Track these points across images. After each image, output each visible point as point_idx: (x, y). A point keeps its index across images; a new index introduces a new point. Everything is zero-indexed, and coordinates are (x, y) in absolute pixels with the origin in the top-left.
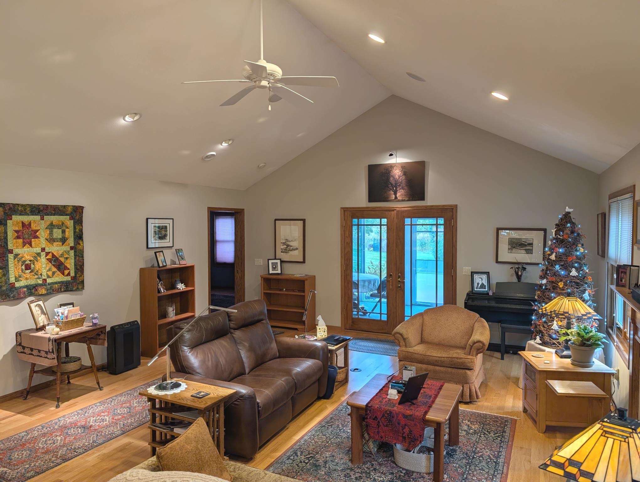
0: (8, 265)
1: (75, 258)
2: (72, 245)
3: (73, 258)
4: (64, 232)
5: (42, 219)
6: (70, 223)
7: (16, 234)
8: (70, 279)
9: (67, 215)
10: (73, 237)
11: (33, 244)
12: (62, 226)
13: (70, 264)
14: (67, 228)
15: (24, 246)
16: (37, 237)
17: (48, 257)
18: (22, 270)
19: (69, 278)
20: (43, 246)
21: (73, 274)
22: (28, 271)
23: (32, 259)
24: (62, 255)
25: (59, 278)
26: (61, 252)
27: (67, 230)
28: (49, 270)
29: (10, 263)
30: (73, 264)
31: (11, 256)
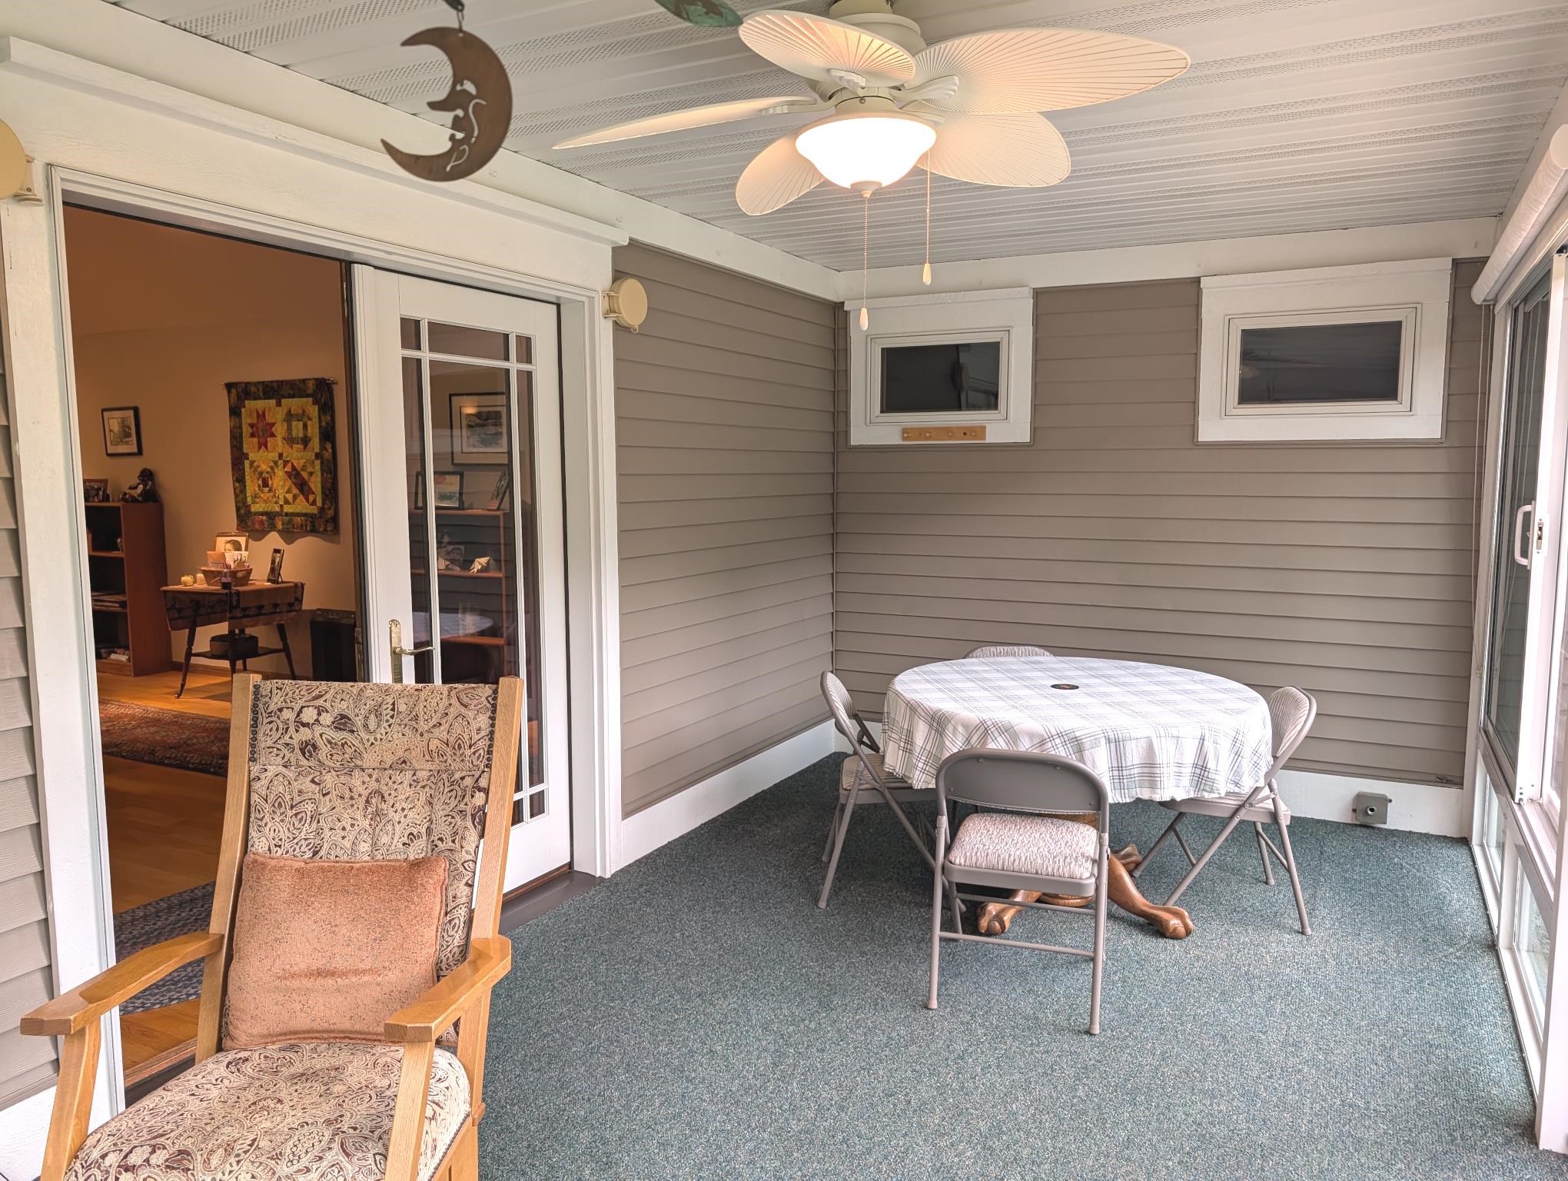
0: (244, 477)
1: (322, 475)
2: (317, 450)
3: (319, 474)
4: (305, 426)
5: (279, 404)
6: (314, 411)
7: (250, 430)
8: (316, 512)
9: (308, 396)
10: (318, 436)
11: (269, 444)
12: (302, 416)
13: (316, 483)
14: (310, 419)
15: (260, 448)
16: (273, 435)
17: (286, 469)
18: (259, 487)
19: (313, 510)
20: (280, 451)
21: (319, 503)
22: (266, 489)
23: (269, 470)
24: (304, 468)
25: (301, 506)
26: (302, 462)
27: (309, 423)
28: (288, 491)
29: (246, 473)
30: (319, 485)
31: (247, 463)
